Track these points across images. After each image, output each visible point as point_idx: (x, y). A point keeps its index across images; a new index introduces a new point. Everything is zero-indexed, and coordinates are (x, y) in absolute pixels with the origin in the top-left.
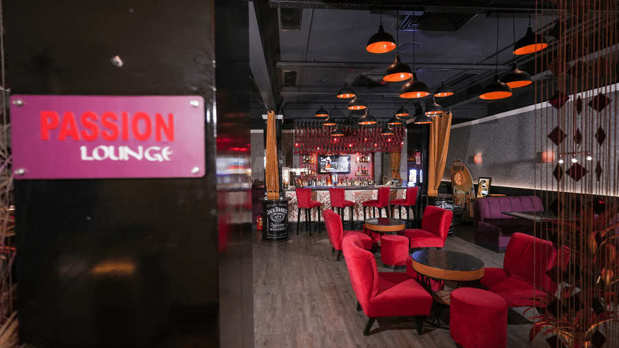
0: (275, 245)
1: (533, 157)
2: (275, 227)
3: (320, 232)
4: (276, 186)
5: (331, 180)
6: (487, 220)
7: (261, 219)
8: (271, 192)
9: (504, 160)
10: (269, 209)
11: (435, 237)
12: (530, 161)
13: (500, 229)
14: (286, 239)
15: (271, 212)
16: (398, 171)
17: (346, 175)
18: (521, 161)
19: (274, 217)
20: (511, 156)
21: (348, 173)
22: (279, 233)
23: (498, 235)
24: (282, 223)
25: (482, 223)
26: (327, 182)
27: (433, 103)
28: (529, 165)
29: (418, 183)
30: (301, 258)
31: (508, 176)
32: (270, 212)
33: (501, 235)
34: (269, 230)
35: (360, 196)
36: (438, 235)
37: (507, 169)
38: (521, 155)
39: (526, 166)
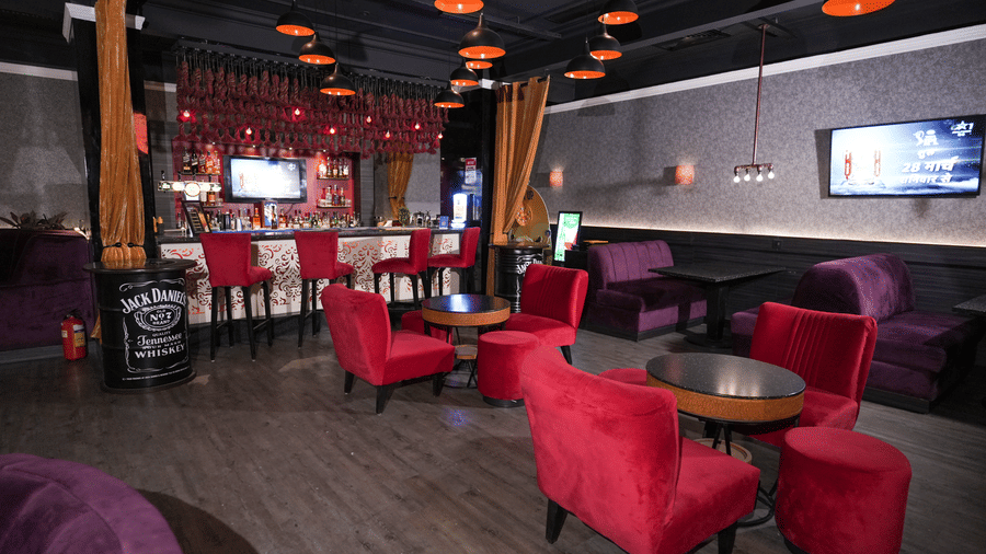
0: (150, 397)
1: (659, 174)
2: (148, 348)
3: (270, 344)
4: (134, 228)
5: (262, 219)
6: (611, 286)
7: (76, 327)
8: (118, 245)
9: (605, 180)
10: (130, 295)
11: (560, 326)
12: (654, 182)
13: (642, 300)
14: (186, 376)
15: (136, 304)
16: (403, 200)
17: (297, 207)
18: (636, 183)
19: (148, 319)
20: (618, 173)
21: (302, 200)
22: (163, 362)
23: (639, 311)
24: (174, 331)
25: (605, 290)
26: (251, 220)
27: (602, 33)
28: (650, 189)
29: (470, 222)
30: (274, 423)
31: (612, 209)
32: (130, 305)
33: (643, 310)
34: (133, 356)
35: (354, 251)
36: (566, 321)
37: (610, 196)
38: (637, 173)
39: (645, 191)
